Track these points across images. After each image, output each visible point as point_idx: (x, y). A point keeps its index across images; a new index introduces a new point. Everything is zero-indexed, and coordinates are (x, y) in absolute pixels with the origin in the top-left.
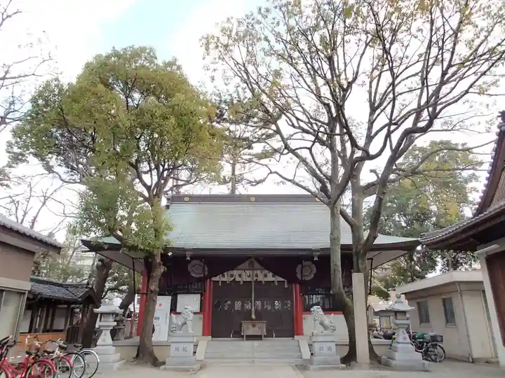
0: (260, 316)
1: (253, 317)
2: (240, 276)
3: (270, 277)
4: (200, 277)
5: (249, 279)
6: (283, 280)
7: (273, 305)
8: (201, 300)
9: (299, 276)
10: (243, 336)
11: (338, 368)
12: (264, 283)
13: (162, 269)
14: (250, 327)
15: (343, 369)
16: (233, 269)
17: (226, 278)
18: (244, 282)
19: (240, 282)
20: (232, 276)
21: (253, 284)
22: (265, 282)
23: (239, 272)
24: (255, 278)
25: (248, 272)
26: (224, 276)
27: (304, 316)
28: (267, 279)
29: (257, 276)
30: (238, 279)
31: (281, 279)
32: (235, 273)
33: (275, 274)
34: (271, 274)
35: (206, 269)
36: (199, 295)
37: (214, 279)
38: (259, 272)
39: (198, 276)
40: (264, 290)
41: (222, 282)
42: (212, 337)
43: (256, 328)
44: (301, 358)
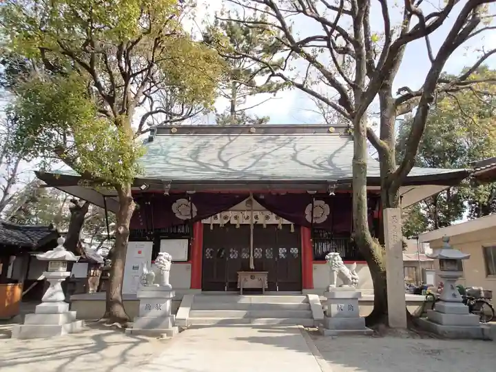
0: (260, 266)
1: (252, 266)
2: (236, 218)
3: (273, 219)
4: (187, 220)
5: (246, 222)
6: (289, 223)
7: (276, 253)
8: (189, 246)
9: (308, 218)
10: (239, 290)
11: (362, 334)
12: (265, 226)
13: (133, 206)
14: (248, 278)
15: (369, 335)
16: (227, 210)
17: (219, 220)
18: (241, 225)
19: (235, 225)
20: (226, 218)
21: (252, 228)
22: (267, 225)
23: (235, 214)
24: (254, 220)
25: (246, 214)
26: (216, 218)
27: (314, 265)
28: (269, 222)
29: (256, 217)
30: (233, 221)
31: (286, 222)
32: (230, 214)
33: (279, 215)
34: (274, 215)
35: (195, 209)
36: (187, 241)
37: (204, 221)
38: (258, 213)
39: (184, 218)
40: (264, 235)
41: (214, 225)
42: (203, 290)
43: (256, 280)
44: (312, 318)
